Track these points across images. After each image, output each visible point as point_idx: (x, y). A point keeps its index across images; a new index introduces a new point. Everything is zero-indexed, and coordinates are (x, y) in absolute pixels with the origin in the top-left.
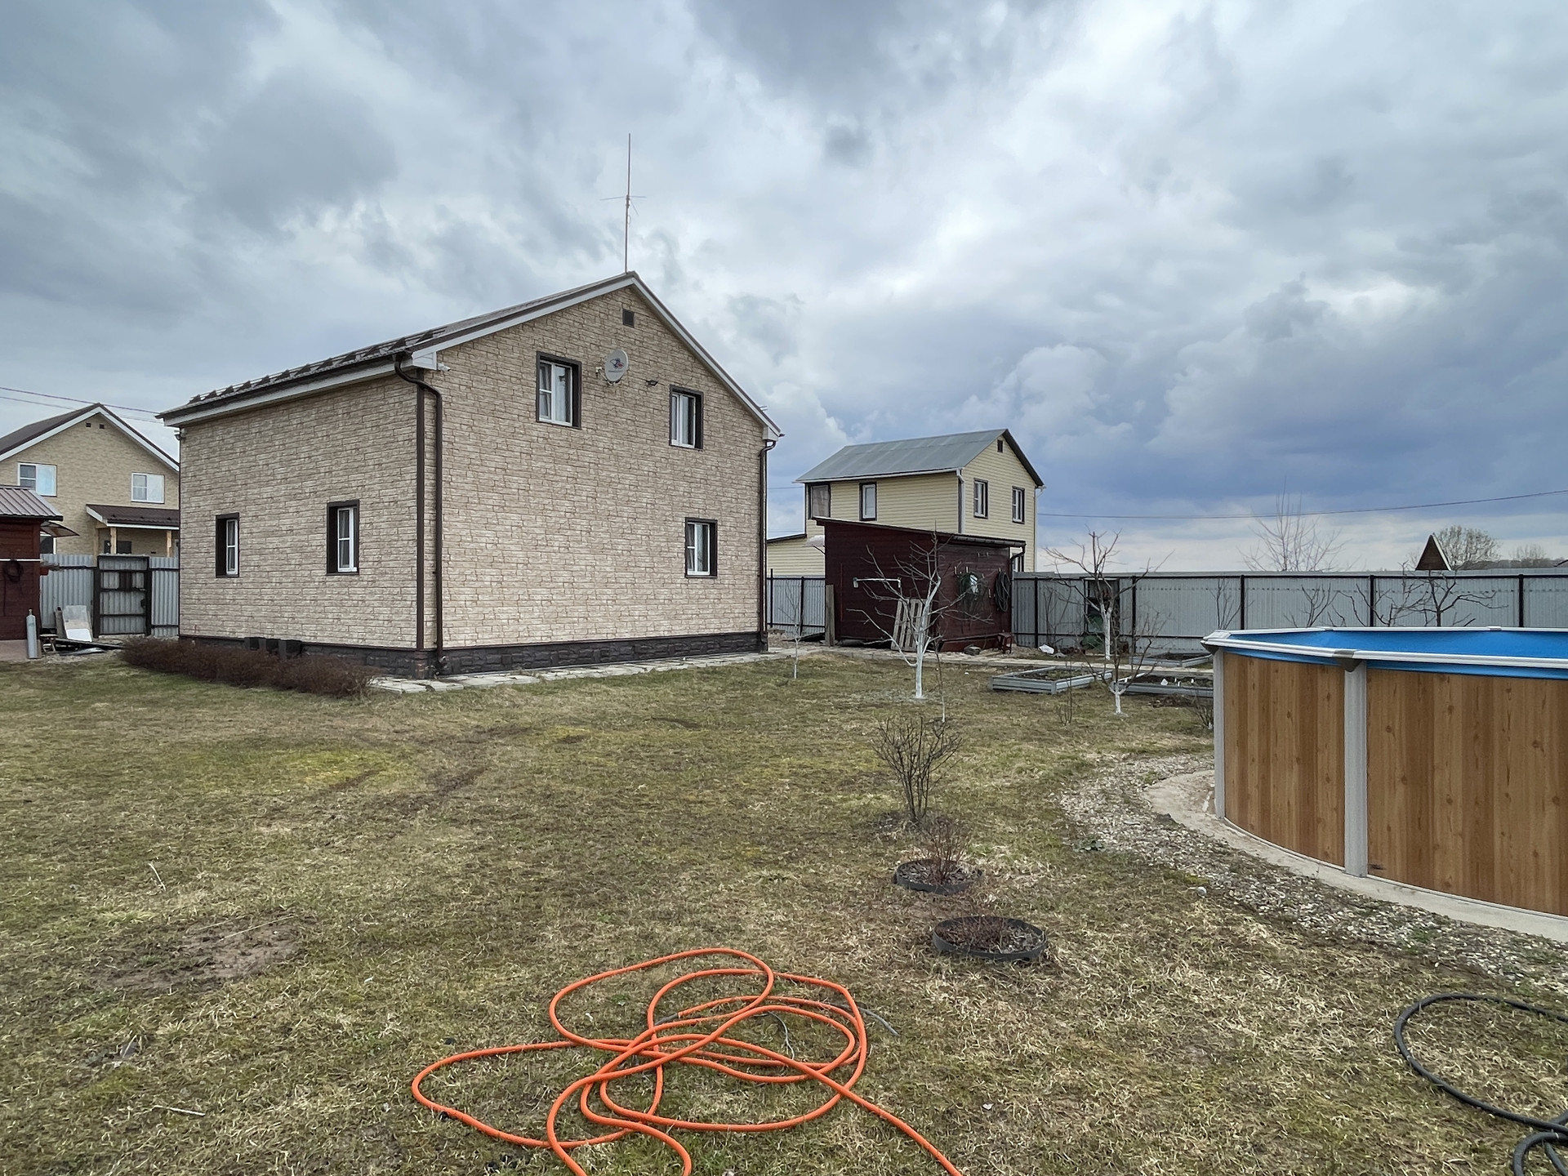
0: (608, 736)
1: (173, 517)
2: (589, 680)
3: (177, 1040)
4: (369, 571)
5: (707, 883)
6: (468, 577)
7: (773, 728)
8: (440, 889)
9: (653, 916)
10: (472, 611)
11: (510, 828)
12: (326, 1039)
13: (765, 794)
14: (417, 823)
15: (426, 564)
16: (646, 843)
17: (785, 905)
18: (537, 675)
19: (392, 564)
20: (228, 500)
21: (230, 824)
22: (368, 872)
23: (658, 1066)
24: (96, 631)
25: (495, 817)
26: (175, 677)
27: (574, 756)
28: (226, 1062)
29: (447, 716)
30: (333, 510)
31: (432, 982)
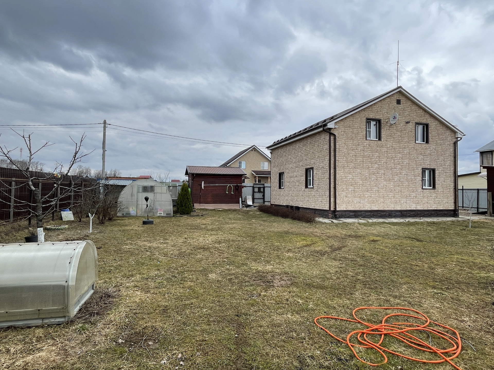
0: (387, 241)
1: (269, 173)
2: (384, 223)
3: (265, 296)
4: (316, 187)
5: (413, 290)
6: (344, 189)
7: (454, 245)
8: (328, 276)
9: (391, 295)
10: (346, 199)
11: (350, 263)
12: (296, 304)
13: (443, 267)
14: (324, 258)
15: (332, 185)
16: (393, 275)
17: (441, 302)
18: (366, 220)
19: (322, 185)
20: (282, 169)
21: (279, 252)
22: (310, 268)
23: (383, 334)
24: (253, 203)
25: (346, 260)
26: (270, 215)
27: (374, 246)
28: (274, 303)
29: (337, 230)
30: (307, 170)
31: (323, 298)
